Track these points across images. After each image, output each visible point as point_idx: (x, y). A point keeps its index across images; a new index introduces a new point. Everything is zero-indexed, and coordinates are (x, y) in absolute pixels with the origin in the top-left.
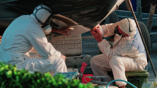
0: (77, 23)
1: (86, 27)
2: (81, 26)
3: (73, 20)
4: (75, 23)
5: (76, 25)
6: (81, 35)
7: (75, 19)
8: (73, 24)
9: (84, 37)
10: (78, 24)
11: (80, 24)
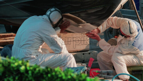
0: (85, 21)
2: (89, 24)
4: (83, 21)
5: (84, 23)
7: (83, 18)
8: (81, 23)
10: (85, 22)
11: (87, 23)
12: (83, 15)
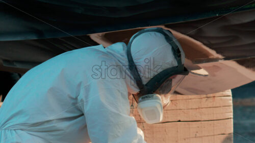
0: (218, 52)
1: (247, 67)
2: (232, 64)
3: (205, 44)
4: (213, 54)
5: (216, 60)
6: (229, 92)
7: (213, 42)
8: (207, 59)
9: (239, 100)
10: (220, 56)
11: (227, 58)
12: (211, 31)
